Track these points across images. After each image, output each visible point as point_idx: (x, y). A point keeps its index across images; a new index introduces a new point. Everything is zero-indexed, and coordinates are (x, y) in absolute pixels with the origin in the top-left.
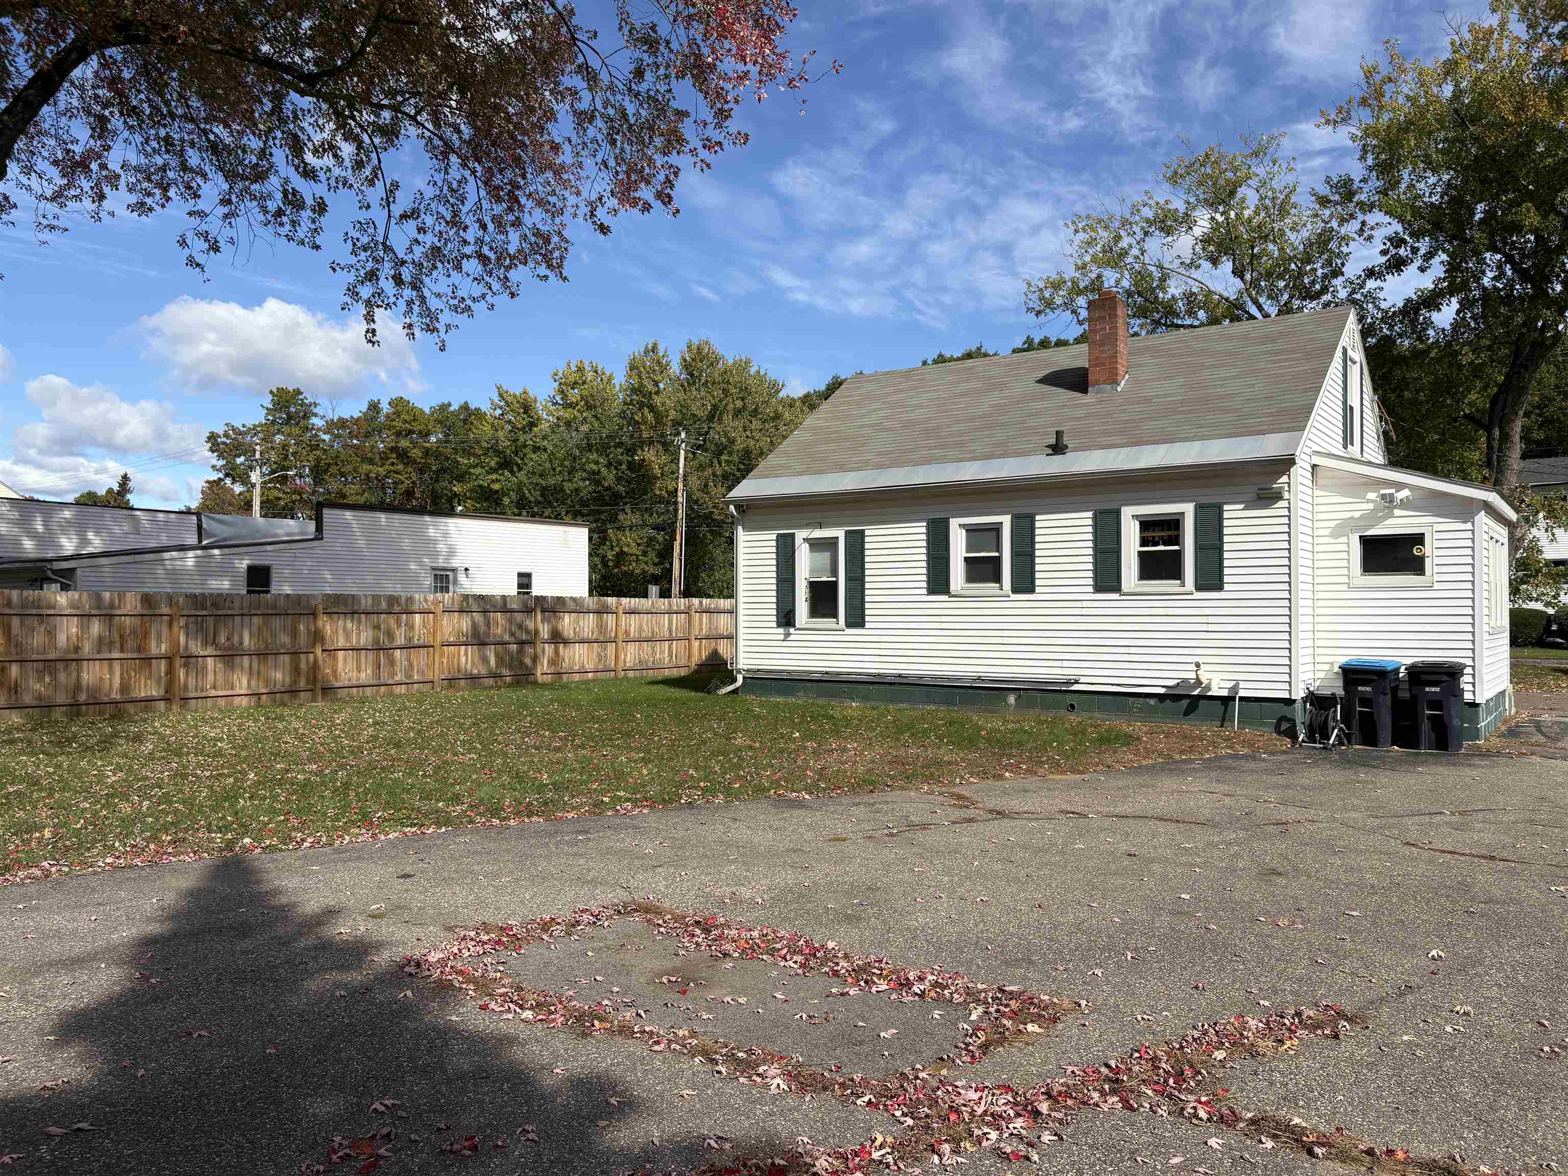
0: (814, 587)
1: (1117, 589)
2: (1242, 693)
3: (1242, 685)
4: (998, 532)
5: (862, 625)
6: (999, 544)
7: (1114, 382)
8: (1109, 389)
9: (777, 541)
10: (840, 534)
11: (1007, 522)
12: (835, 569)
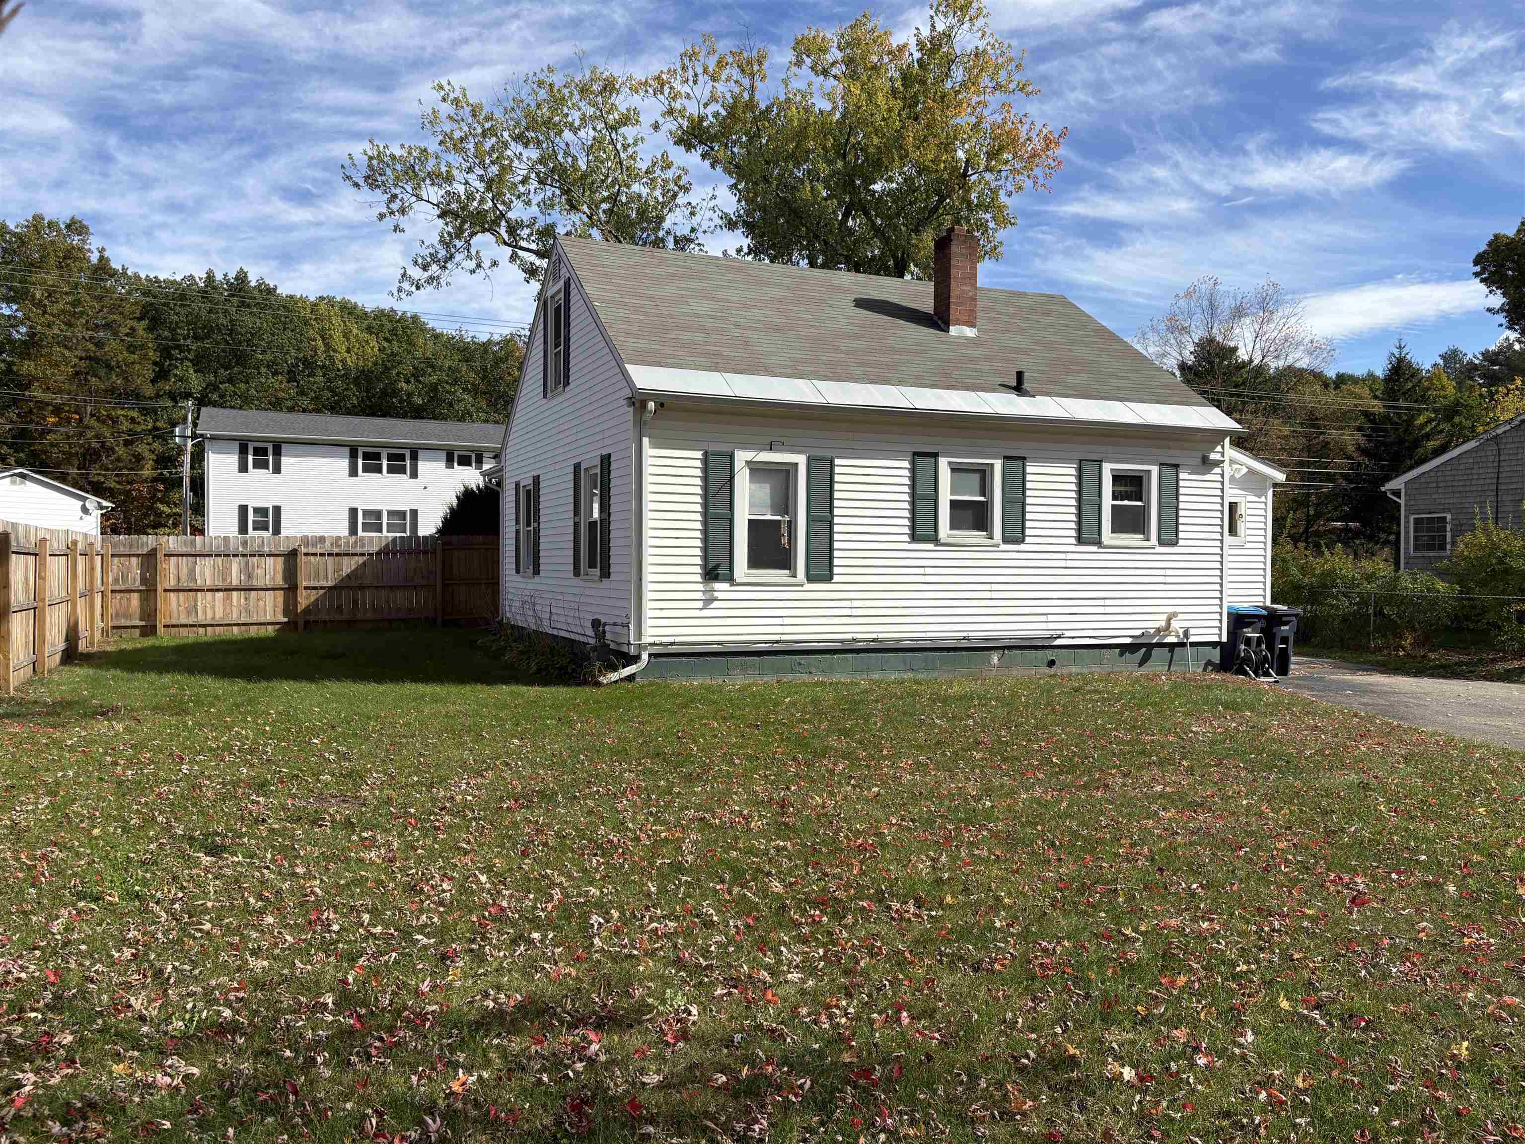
0: (753, 525)
1: (1098, 543)
2: (1192, 639)
3: (1192, 631)
4: (984, 474)
5: (828, 578)
6: (985, 487)
7: (972, 325)
8: (970, 332)
9: (705, 461)
10: (801, 460)
11: (998, 464)
12: (784, 504)
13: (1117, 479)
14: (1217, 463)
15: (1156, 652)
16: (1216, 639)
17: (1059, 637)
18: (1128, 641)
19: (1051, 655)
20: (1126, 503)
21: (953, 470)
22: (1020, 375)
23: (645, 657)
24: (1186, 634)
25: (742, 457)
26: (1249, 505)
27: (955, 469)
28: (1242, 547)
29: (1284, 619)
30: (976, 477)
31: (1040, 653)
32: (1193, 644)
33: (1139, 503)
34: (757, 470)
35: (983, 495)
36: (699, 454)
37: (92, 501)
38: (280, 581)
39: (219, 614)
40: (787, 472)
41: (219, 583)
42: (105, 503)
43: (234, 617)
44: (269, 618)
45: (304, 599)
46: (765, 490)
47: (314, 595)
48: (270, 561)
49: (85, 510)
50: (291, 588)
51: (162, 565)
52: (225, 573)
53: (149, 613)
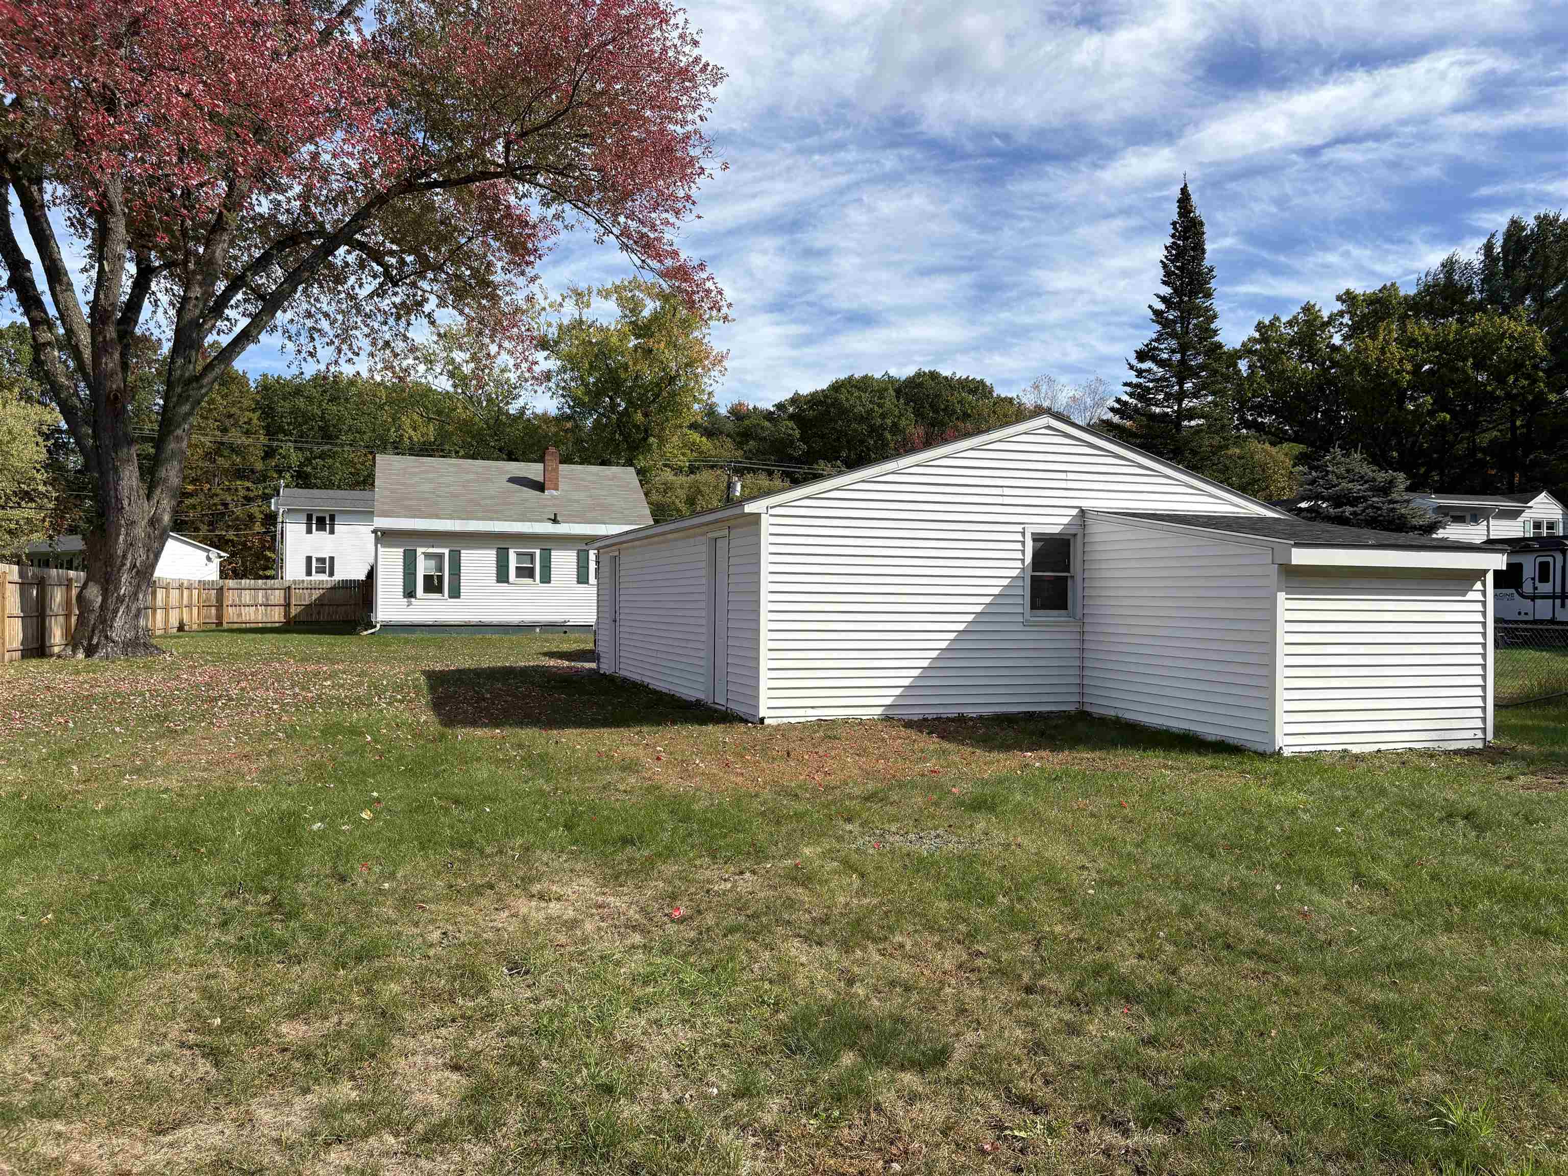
0: (426, 577)
1: (587, 582)
4: (532, 556)
5: (458, 597)
6: (532, 561)
7: (557, 489)
8: (555, 493)
9: (404, 553)
10: (446, 551)
12: (440, 568)
17: (568, 622)
19: (564, 629)
22: (556, 514)
23: (378, 626)
25: (420, 551)
27: (518, 554)
30: (529, 557)
31: (560, 628)
34: (427, 556)
35: (532, 564)
36: (402, 550)
37: (214, 552)
38: (282, 602)
39: (253, 618)
40: (440, 557)
41: (252, 602)
42: (223, 554)
43: (260, 619)
44: (277, 619)
45: (294, 611)
46: (432, 563)
47: (299, 609)
48: (277, 592)
49: (209, 559)
50: (287, 605)
51: (226, 594)
52: (255, 597)
53: (220, 616)
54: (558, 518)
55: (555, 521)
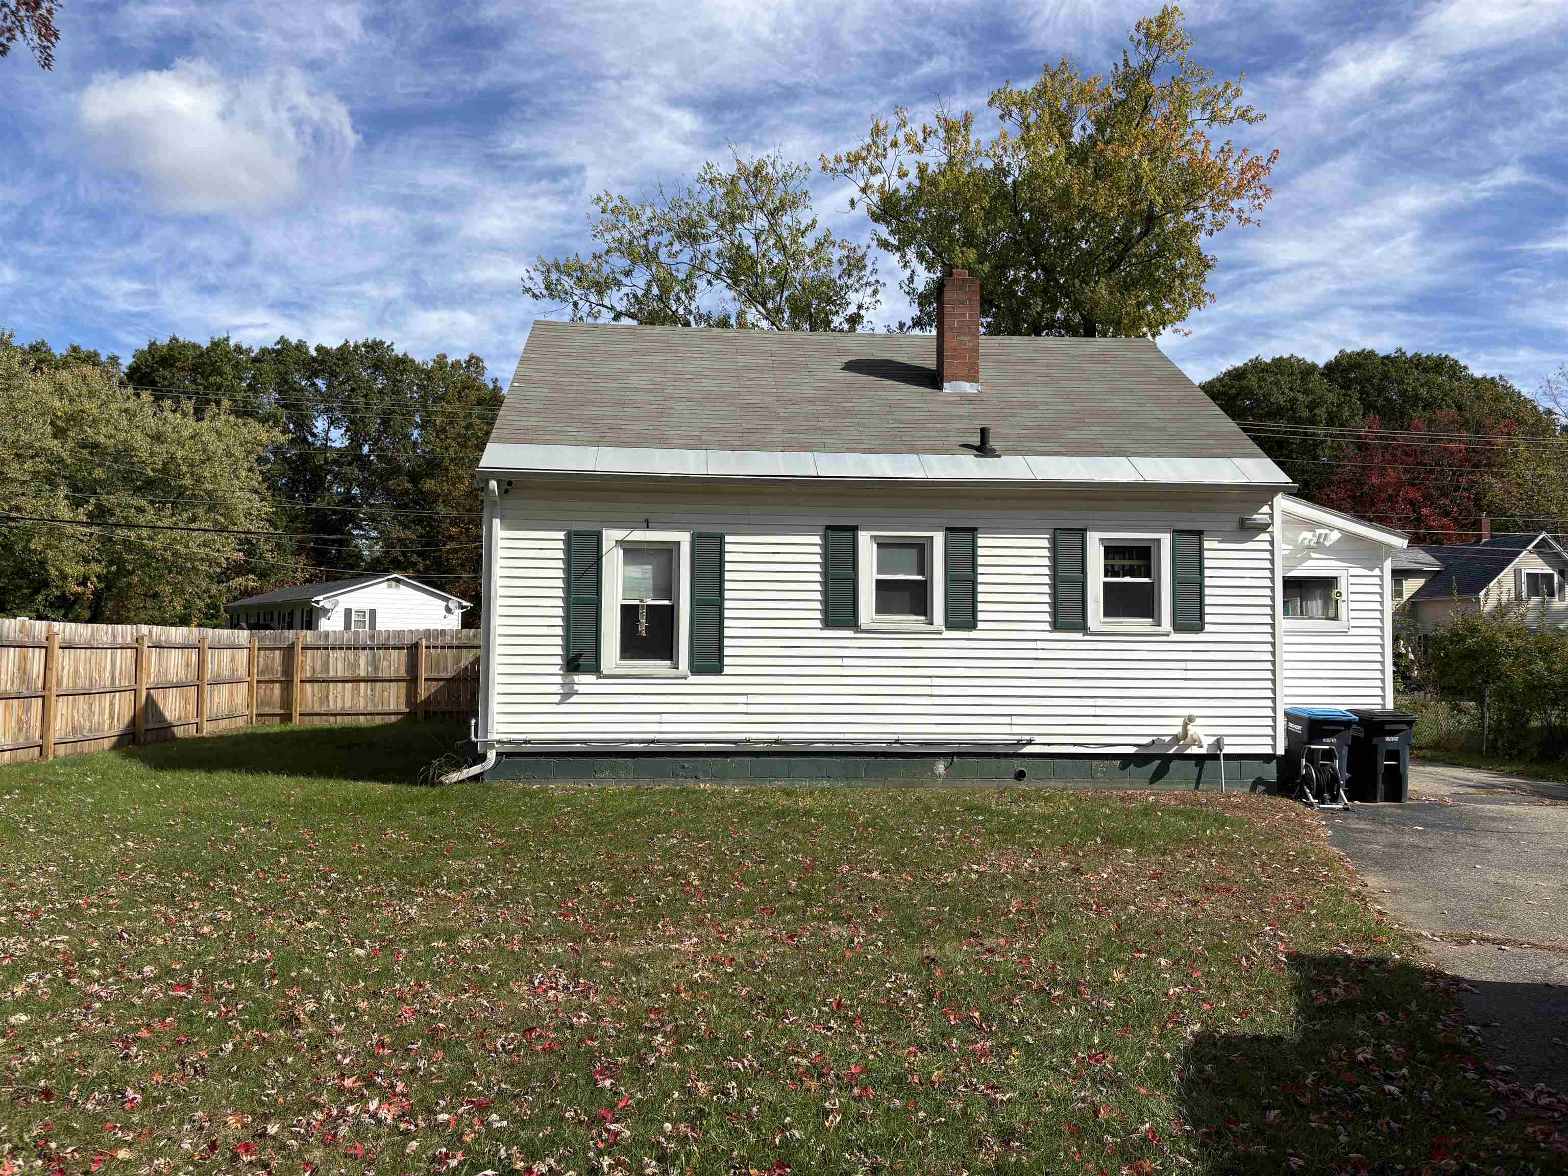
0: (629, 613)
1: (1082, 627)
2: (1227, 750)
3: (1227, 740)
4: (922, 549)
5: (717, 669)
6: (923, 564)
7: (974, 379)
8: (968, 388)
9: (568, 541)
10: (684, 538)
11: (939, 538)
12: (668, 588)
13: (1111, 551)
14: (1263, 528)
15: (1174, 764)
16: (1268, 750)
17: (1030, 743)
18: (1132, 750)
19: (1018, 765)
20: (1128, 579)
21: (879, 545)
22: (984, 432)
23: (492, 756)
24: (1219, 744)
25: (611, 536)
26: (1352, 580)
27: (883, 545)
28: (1345, 633)
29: (1387, 727)
30: (913, 553)
31: (1003, 762)
32: (1228, 757)
33: (1146, 580)
34: (632, 552)
35: (922, 573)
36: (561, 535)
37: (454, 602)
38: (403, 673)
39: (348, 704)
40: (670, 551)
41: (348, 675)
42: (465, 603)
43: (361, 706)
44: (393, 707)
45: (424, 691)
46: (645, 572)
47: (434, 686)
48: (394, 654)
49: (448, 610)
50: (412, 680)
51: (299, 658)
52: (355, 665)
53: (287, 701)
54: (993, 443)
55: (983, 449)
